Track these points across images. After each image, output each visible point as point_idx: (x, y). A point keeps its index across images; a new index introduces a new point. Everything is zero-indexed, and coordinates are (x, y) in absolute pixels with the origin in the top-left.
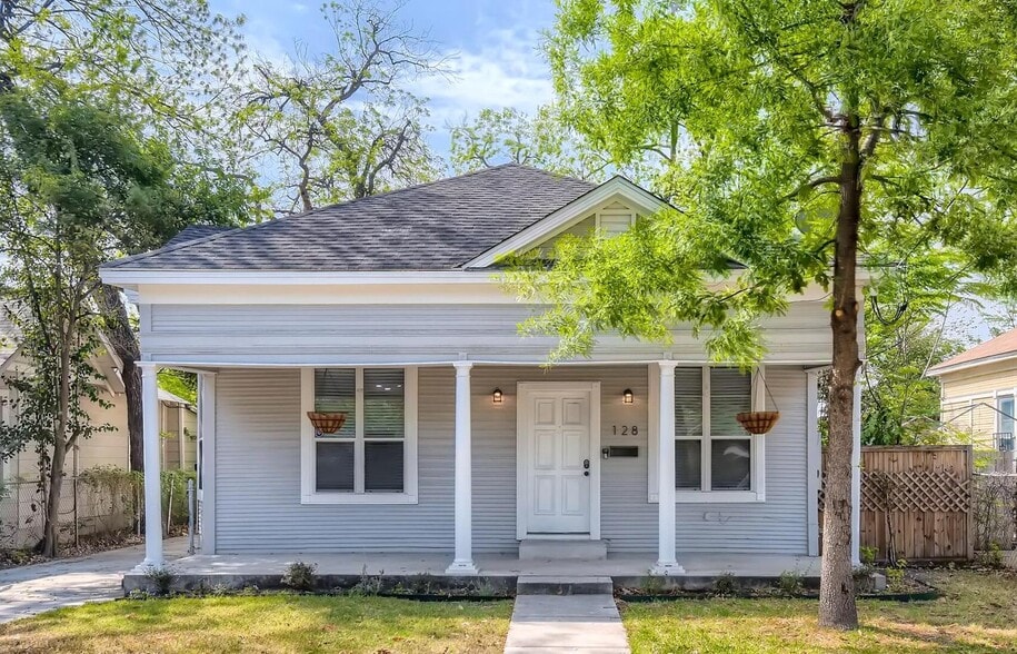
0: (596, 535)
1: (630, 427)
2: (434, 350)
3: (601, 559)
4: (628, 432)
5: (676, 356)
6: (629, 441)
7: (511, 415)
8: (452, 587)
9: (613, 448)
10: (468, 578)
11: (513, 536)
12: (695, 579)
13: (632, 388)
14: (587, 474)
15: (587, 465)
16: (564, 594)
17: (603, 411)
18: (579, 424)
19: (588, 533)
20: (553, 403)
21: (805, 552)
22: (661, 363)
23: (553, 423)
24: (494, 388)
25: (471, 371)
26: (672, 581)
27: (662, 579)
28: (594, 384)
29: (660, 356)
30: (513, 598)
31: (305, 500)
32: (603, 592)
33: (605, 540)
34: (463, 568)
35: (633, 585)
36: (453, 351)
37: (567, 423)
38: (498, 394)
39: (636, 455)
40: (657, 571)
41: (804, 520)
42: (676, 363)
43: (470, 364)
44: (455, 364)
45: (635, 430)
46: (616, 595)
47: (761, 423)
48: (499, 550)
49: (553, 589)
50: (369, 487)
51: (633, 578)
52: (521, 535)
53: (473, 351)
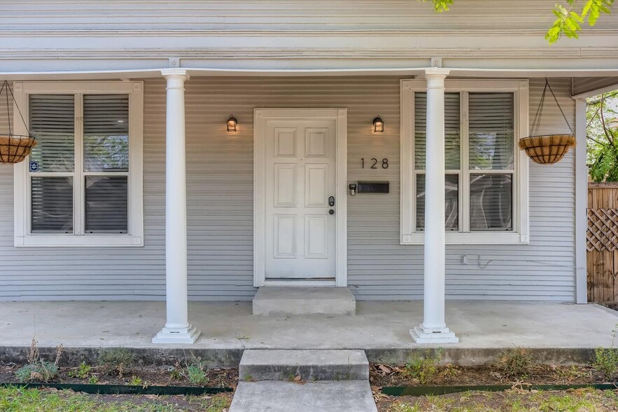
0: (342, 281)
1: (380, 160)
2: (135, 55)
3: (349, 314)
4: (379, 165)
5: (447, 63)
6: (378, 176)
7: (246, 145)
8: (159, 363)
9: (360, 183)
10: (180, 352)
11: (250, 283)
12: (474, 352)
13: (382, 116)
14: (332, 212)
15: (332, 202)
16: (302, 381)
17: (350, 142)
18: (324, 156)
19: (334, 279)
20: (294, 133)
21: (571, 299)
22: (428, 71)
23: (294, 155)
24: (228, 116)
25: (186, 83)
26: (444, 355)
27: (430, 353)
28: (341, 111)
29: (426, 62)
30: (231, 390)
31: (18, 242)
32: (356, 377)
33: (353, 288)
34: (174, 336)
35: (393, 360)
36: (162, 56)
37: (309, 156)
38: (232, 122)
39: (387, 191)
40: (424, 340)
41: (572, 264)
42: (447, 71)
43: (183, 71)
44: (164, 72)
45: (385, 163)
46: (375, 380)
47: (555, 150)
48: (233, 299)
49: (288, 373)
50: (89, 227)
51: (392, 352)
52: (259, 280)
53: (186, 56)
